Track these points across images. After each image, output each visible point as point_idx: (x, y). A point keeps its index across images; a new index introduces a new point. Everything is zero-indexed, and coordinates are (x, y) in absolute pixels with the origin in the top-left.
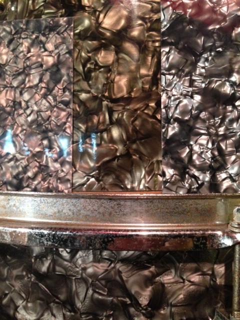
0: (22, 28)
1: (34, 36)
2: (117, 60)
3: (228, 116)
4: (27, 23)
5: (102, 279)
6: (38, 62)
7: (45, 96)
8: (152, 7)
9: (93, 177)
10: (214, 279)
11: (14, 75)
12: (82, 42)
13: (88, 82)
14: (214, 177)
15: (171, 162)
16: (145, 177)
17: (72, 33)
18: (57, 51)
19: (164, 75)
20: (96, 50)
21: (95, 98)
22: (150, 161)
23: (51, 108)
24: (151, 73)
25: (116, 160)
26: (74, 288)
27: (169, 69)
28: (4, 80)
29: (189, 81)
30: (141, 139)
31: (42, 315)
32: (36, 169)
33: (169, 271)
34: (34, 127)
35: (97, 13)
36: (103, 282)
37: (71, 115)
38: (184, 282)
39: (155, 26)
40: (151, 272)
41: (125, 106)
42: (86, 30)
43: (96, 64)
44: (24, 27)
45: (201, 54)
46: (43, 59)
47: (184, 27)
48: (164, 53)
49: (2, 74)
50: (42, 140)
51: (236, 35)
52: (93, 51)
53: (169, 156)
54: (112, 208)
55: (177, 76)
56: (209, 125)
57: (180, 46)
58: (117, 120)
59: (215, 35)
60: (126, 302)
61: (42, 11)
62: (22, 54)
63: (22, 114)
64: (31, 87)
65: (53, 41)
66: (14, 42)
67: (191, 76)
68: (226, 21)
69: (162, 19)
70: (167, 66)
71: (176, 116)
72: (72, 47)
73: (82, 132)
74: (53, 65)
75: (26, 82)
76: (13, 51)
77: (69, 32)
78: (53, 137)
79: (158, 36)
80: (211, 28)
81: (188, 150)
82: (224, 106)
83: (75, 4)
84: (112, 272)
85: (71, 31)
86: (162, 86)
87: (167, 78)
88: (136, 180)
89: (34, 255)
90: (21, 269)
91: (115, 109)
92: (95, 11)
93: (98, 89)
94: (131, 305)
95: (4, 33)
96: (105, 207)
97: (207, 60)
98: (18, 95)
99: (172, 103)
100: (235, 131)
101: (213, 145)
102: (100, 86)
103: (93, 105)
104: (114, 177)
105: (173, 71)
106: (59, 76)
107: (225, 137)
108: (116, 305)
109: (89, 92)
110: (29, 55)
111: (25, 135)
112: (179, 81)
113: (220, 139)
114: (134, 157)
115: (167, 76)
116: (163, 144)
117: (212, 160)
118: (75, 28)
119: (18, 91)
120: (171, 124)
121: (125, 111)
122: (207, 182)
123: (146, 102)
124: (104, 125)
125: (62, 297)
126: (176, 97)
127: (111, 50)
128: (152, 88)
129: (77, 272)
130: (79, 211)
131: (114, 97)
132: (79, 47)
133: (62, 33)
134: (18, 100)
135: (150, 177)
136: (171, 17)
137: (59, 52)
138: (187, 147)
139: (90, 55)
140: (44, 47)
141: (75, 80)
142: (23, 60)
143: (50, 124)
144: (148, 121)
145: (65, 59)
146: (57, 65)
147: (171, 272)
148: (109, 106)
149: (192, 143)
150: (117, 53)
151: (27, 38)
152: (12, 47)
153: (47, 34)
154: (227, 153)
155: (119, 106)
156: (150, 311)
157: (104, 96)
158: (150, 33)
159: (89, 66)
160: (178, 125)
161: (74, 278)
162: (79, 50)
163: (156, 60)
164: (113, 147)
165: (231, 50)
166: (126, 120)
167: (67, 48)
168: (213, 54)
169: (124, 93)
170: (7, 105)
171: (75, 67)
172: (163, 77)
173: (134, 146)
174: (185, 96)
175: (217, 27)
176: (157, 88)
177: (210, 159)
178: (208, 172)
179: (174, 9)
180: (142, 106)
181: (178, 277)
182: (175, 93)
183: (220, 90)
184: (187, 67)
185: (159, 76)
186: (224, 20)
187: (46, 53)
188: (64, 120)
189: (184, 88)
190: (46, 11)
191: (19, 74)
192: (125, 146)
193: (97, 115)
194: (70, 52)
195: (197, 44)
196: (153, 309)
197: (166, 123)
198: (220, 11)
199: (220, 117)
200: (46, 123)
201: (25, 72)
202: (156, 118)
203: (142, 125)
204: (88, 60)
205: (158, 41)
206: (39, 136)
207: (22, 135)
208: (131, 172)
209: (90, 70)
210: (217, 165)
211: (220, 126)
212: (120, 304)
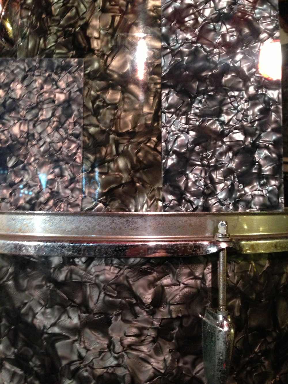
0: (35, 66)
1: (47, 74)
2: (123, 99)
3: (218, 150)
4: (40, 61)
5: (112, 284)
6: (51, 98)
7: (57, 129)
8: (154, 53)
9: (100, 202)
10: (204, 282)
11: (27, 109)
12: (92, 81)
13: (97, 117)
14: (206, 201)
15: (171, 189)
16: (147, 202)
17: (82, 74)
18: (68, 89)
19: (164, 113)
20: (105, 90)
21: (102, 132)
22: (151, 187)
23: (62, 140)
24: (153, 111)
25: (122, 187)
26: (88, 292)
27: (169, 108)
28: (19, 113)
29: (185, 119)
30: (144, 169)
31: (59, 318)
32: (48, 195)
33: (168, 276)
34: (46, 156)
35: (106, 57)
36: (114, 286)
37: (80, 146)
38: (179, 285)
39: (157, 70)
40: (154, 277)
41: (130, 139)
42: (95, 71)
43: (104, 102)
44: (37, 65)
45: (196, 97)
46: (55, 96)
47: (181, 73)
48: (164, 94)
49: (16, 107)
50: (54, 168)
51: (226, 81)
52: (101, 91)
53: (168, 184)
54: (122, 223)
55: (176, 115)
56: (203, 157)
57: (178, 89)
58: (122, 151)
59: (208, 80)
60: (132, 302)
61: (53, 50)
62: (35, 90)
63: (35, 145)
64: (44, 121)
65: (65, 79)
66: (27, 78)
67: (187, 115)
68: (217, 69)
69: (163, 64)
70: (167, 106)
71: (175, 149)
72: (82, 86)
73: (91, 162)
74: (65, 101)
75: (39, 115)
76: (27, 86)
77: (79, 72)
78: (64, 166)
79: (158, 79)
80: (204, 74)
81: (185, 179)
82: (215, 141)
83: (85, 47)
84: (121, 278)
85: (81, 72)
86: (162, 122)
87: (167, 116)
88: (139, 204)
89: (53, 266)
90: (40, 279)
91: (121, 142)
92: (103, 55)
93: (105, 123)
94: (136, 304)
95: (18, 70)
96: (116, 223)
97: (200, 102)
98: (31, 127)
99: (171, 138)
100: (223, 163)
101: (206, 174)
102: (108, 121)
103: (102, 138)
104: (120, 202)
105: (173, 110)
106: (70, 111)
107: (216, 168)
108: (124, 305)
109: (97, 126)
110: (42, 91)
111: (38, 163)
112: (177, 119)
113: (211, 169)
114: (138, 184)
115: (166, 114)
116: (163, 173)
117: (204, 187)
118: (85, 68)
119: (31, 124)
120: (171, 156)
121: (130, 144)
122: (200, 206)
123: (149, 136)
124: (111, 156)
125: (78, 300)
126: (175, 132)
127: (118, 90)
128: (154, 123)
129: (91, 279)
130: (94, 226)
131: (120, 131)
132: (88, 86)
133: (73, 73)
134: (31, 132)
135: (152, 201)
136: (170, 62)
137: (70, 90)
138: (184, 176)
139: (99, 93)
140: (56, 84)
141: (85, 115)
142: (37, 96)
143: (61, 154)
144: (150, 153)
145: (75, 96)
146: (69, 101)
147: (169, 276)
148: (116, 139)
149: (188, 172)
150: (123, 93)
151: (40, 75)
152: (26, 83)
153: (59, 72)
154: (217, 181)
155: (125, 139)
156: (152, 309)
157: (110, 130)
158: (153, 76)
159: (97, 103)
160: (176, 157)
161: (88, 284)
162: (89, 89)
163: (157, 100)
164: (119, 175)
165: (220, 94)
166: (131, 152)
167: (78, 86)
168: (205, 96)
169: (130, 128)
170: (20, 137)
171: (85, 104)
172: (163, 115)
173: (138, 175)
174: (182, 132)
175: (210, 73)
176: (158, 124)
177: (203, 187)
178: (202, 198)
179: (173, 56)
180: (144, 139)
181: (175, 280)
182: (173, 129)
183: (211, 127)
184: (184, 107)
185: (160, 114)
186: (216, 68)
187: (58, 90)
188: (74, 151)
189: (181, 125)
190: (57, 51)
191: (33, 108)
192: (129, 174)
193: (105, 147)
194: (80, 90)
195: (192, 88)
196: (154, 307)
197: (166, 155)
198: (213, 60)
199: (212, 151)
200: (58, 153)
201: (38, 106)
202: (157, 151)
203: (145, 156)
204: (97, 97)
205: (159, 83)
206: (52, 165)
207: (35, 164)
208: (135, 198)
209: (99, 107)
210: (210, 191)
211: (211, 158)
212: (127, 304)
